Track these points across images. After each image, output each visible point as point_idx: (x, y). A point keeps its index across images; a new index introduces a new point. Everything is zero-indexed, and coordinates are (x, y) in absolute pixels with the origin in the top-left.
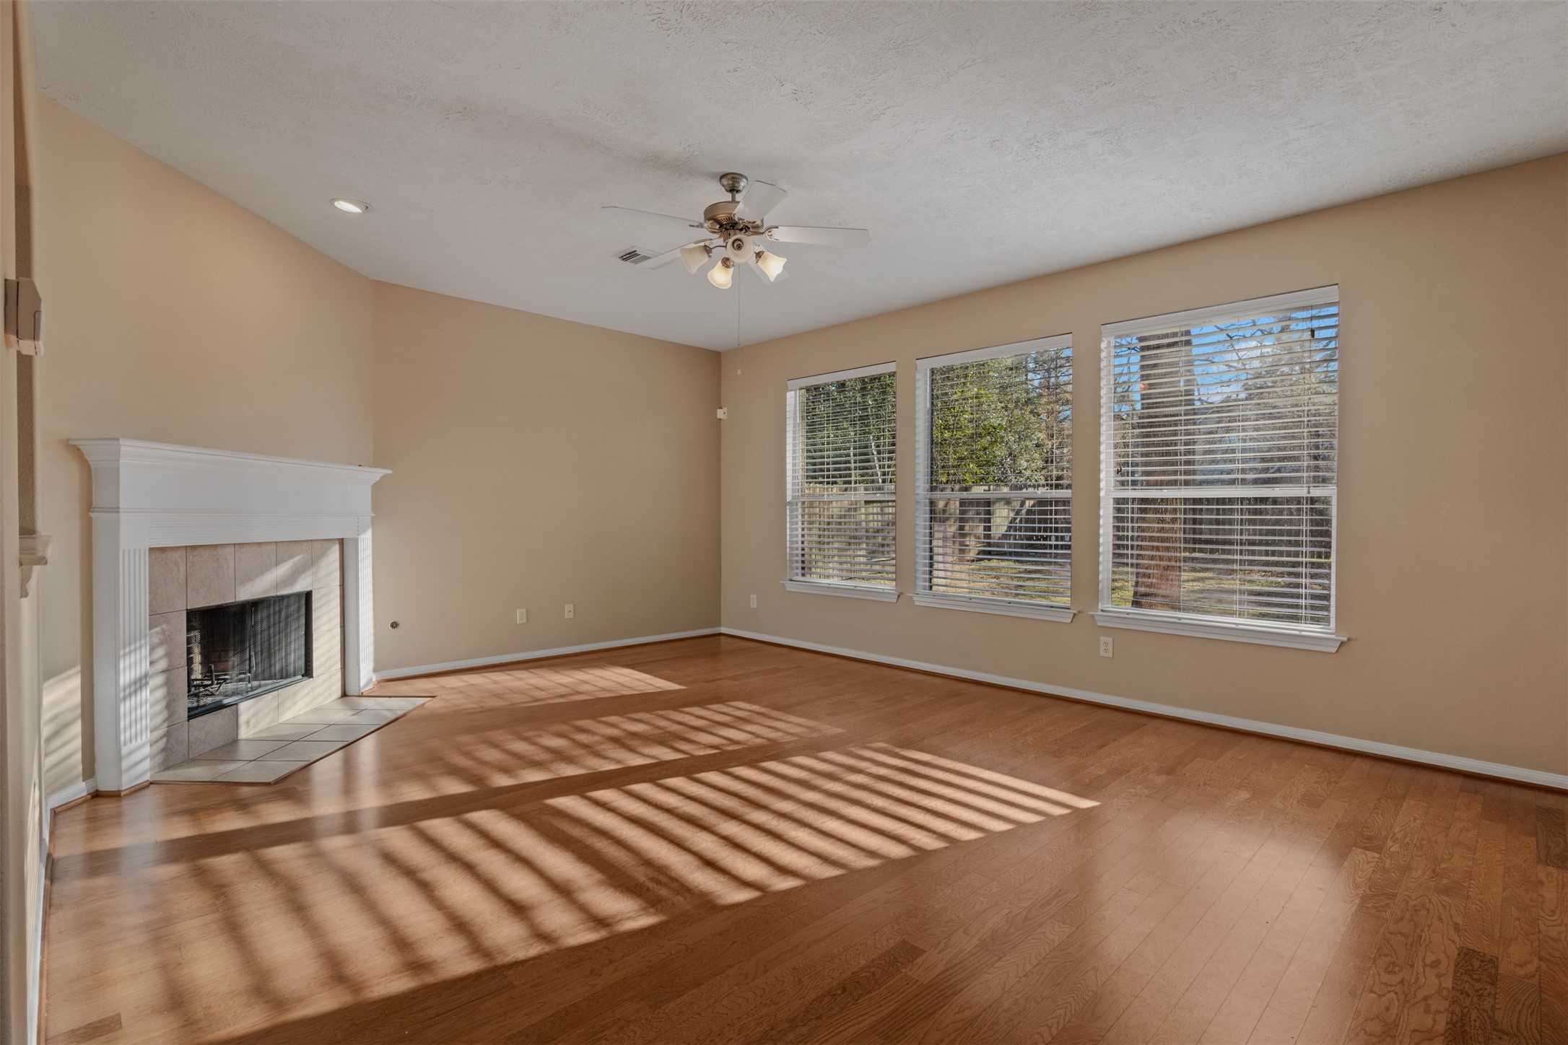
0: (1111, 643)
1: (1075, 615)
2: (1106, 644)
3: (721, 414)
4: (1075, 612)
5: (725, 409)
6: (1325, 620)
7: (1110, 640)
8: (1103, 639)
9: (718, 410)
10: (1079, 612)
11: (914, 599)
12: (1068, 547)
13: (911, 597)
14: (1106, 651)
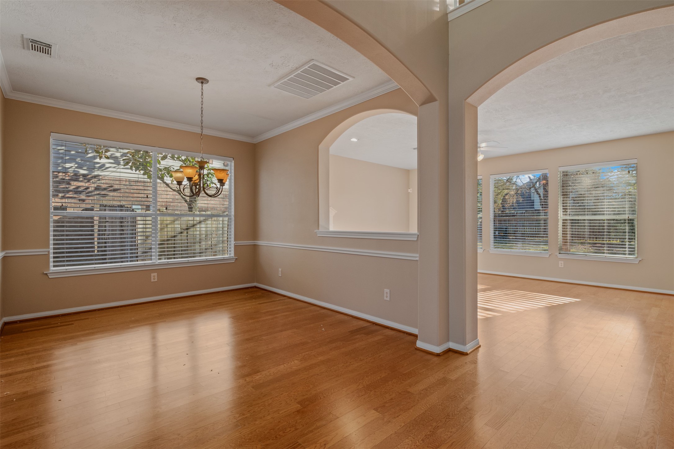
0: (563, 263)
1: (550, 255)
2: (561, 263)
3: (409, 191)
4: (550, 254)
5: (411, 189)
6: (633, 254)
7: (563, 262)
8: (560, 262)
9: (409, 190)
10: (551, 254)
11: (490, 251)
12: (547, 234)
13: (488, 251)
14: (561, 265)
